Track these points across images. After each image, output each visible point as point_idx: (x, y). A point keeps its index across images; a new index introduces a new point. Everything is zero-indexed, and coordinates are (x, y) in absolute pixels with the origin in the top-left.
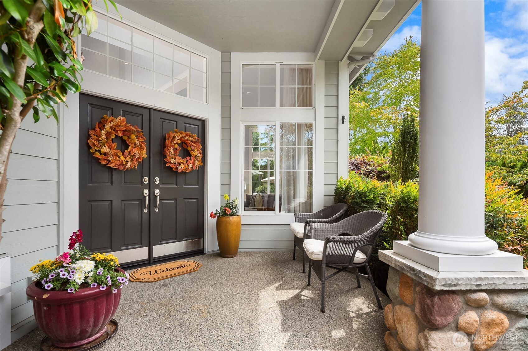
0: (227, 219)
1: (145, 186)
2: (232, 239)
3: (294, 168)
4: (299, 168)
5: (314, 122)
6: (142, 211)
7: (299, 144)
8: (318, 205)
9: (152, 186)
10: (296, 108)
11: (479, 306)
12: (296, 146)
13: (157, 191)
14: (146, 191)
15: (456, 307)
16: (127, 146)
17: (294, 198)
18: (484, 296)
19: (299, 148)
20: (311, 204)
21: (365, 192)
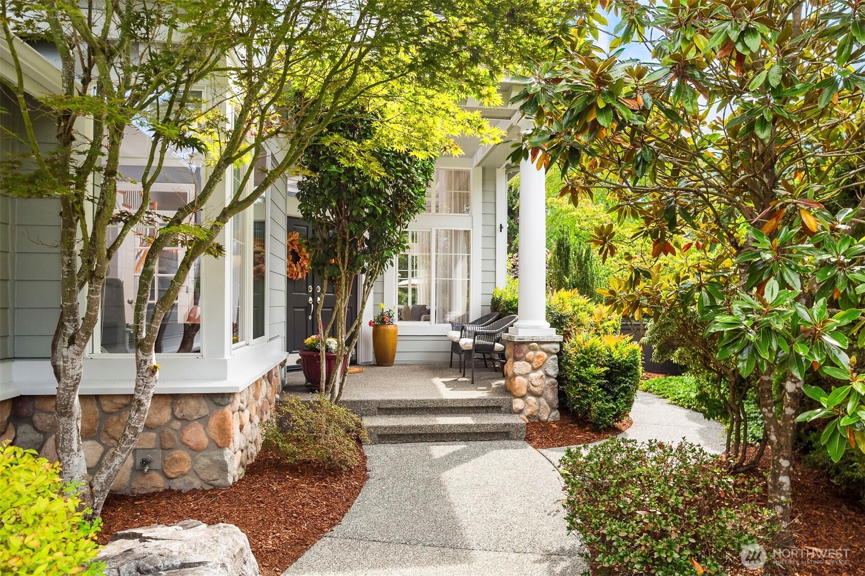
0: (386, 328)
1: (309, 295)
2: (390, 347)
3: (451, 277)
4: (456, 277)
5: (471, 229)
6: (307, 318)
7: (456, 252)
8: (475, 315)
9: (315, 294)
10: (453, 214)
11: (535, 350)
12: (453, 254)
13: (319, 299)
14: (311, 299)
15: (524, 350)
16: (298, 259)
17: (450, 311)
18: (536, 344)
19: (456, 256)
20: (468, 316)
21: (511, 302)
